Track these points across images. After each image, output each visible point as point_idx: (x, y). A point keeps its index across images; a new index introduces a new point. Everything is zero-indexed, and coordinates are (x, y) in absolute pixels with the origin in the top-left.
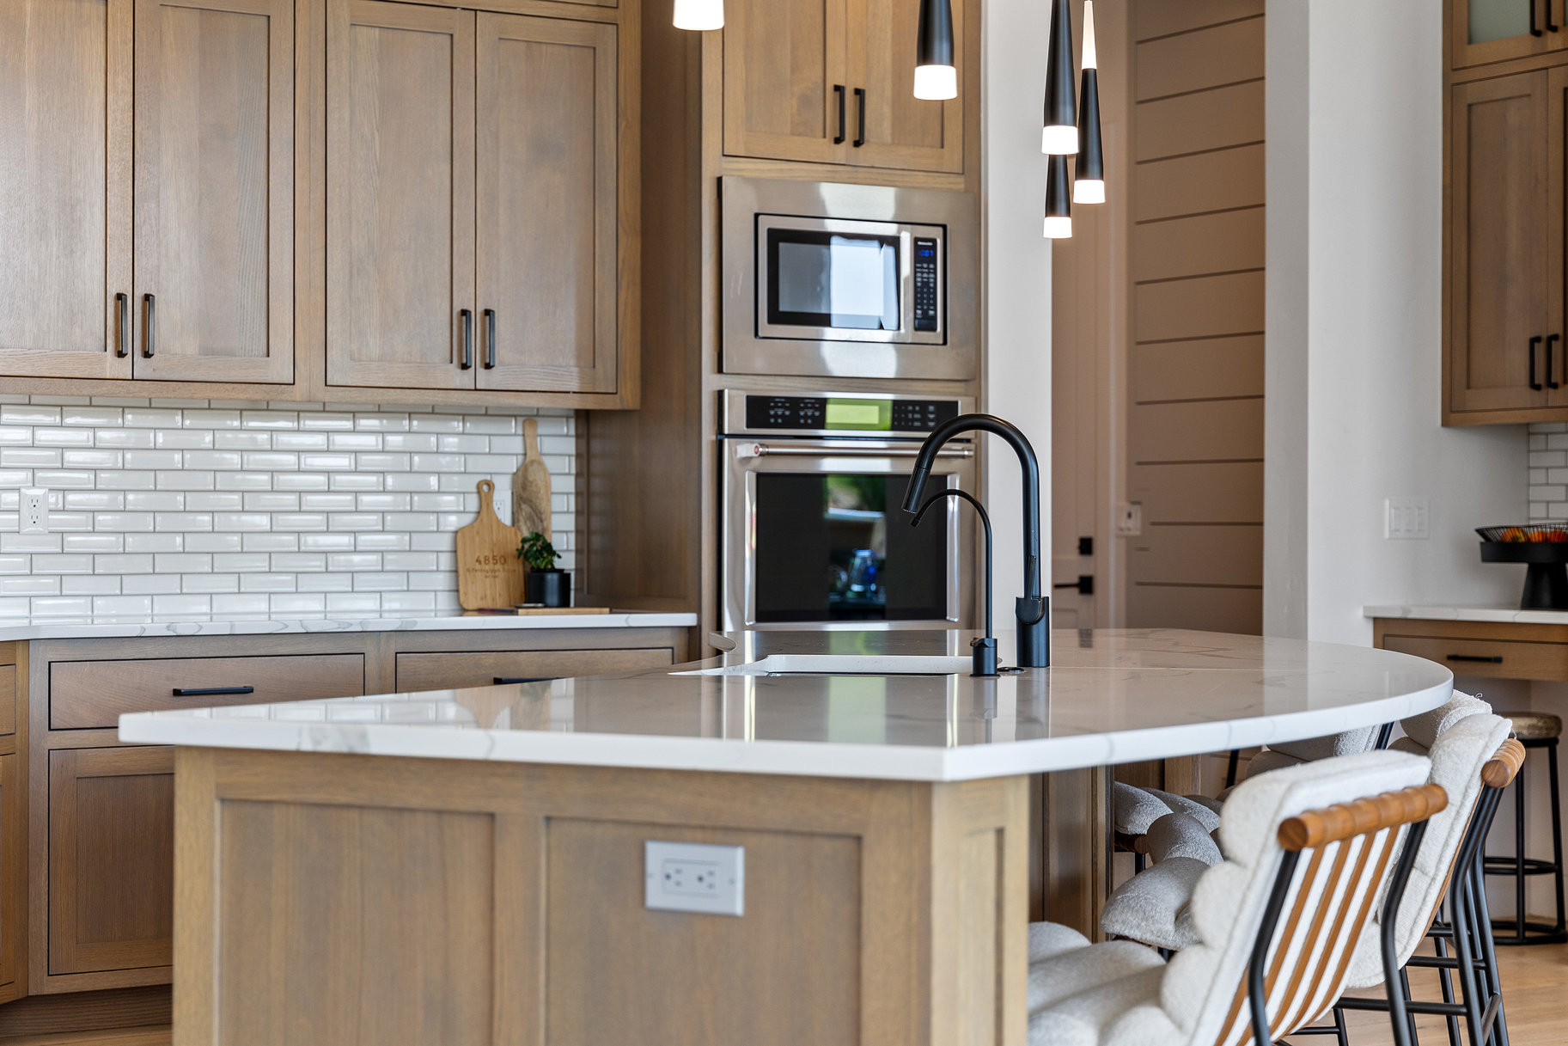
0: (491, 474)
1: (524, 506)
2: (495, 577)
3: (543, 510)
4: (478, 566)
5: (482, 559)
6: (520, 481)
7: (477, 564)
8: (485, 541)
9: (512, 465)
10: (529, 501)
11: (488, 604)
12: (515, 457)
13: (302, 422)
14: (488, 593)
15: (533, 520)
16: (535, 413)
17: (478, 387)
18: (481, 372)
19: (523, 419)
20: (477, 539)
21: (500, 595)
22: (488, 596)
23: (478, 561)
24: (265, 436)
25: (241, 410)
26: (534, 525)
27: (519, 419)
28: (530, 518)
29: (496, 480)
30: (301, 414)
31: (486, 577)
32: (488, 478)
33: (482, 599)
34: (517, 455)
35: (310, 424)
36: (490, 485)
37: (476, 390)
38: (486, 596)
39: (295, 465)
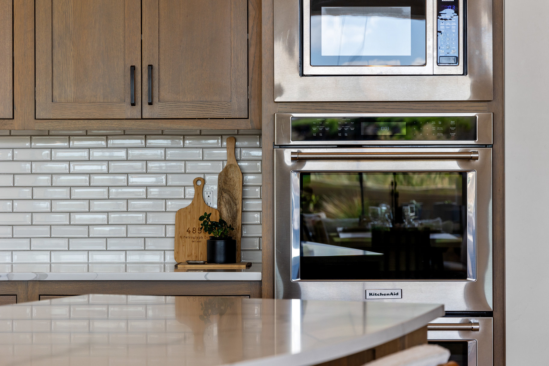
0: (204, 173)
1: (224, 195)
2: (199, 242)
3: (237, 197)
4: (188, 235)
5: (191, 230)
6: (223, 178)
7: (187, 233)
8: (194, 218)
9: (220, 168)
10: (229, 192)
11: (192, 259)
12: (221, 163)
13: (71, 142)
14: (193, 252)
15: (231, 204)
16: (236, 132)
17: (144, 117)
18: (146, 106)
19: (228, 137)
20: (189, 217)
21: (201, 253)
22: (193, 254)
23: (188, 231)
24: (47, 152)
25: (31, 136)
26: (231, 207)
27: (224, 137)
28: (229, 203)
29: (207, 178)
30: (72, 138)
31: (193, 242)
32: (202, 176)
33: (189, 256)
34: (223, 161)
35: (77, 143)
36: (204, 181)
37: (142, 119)
38: (191, 254)
39: (66, 169)
